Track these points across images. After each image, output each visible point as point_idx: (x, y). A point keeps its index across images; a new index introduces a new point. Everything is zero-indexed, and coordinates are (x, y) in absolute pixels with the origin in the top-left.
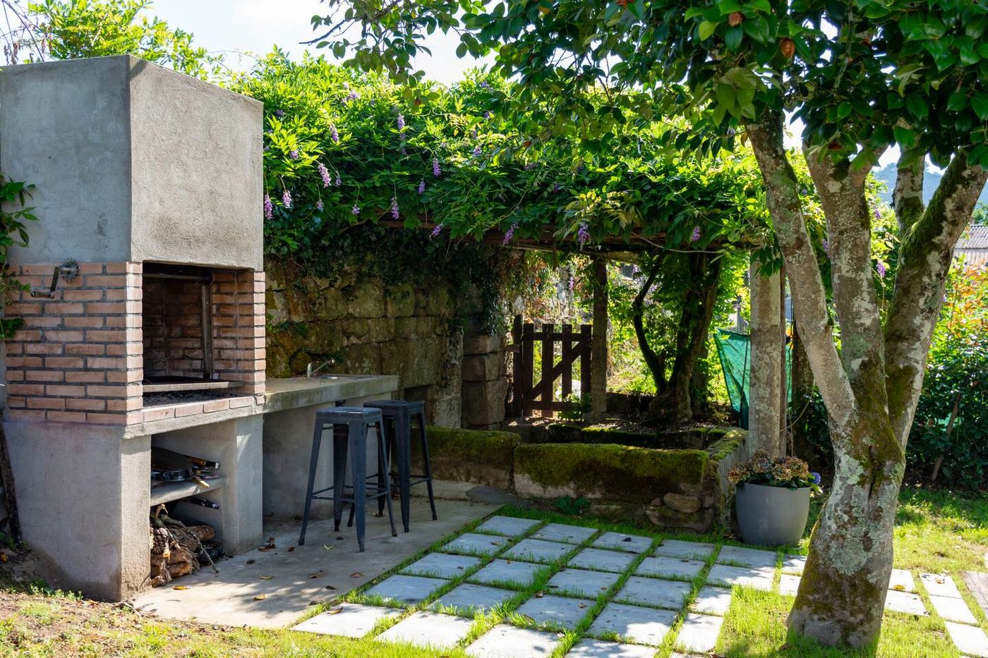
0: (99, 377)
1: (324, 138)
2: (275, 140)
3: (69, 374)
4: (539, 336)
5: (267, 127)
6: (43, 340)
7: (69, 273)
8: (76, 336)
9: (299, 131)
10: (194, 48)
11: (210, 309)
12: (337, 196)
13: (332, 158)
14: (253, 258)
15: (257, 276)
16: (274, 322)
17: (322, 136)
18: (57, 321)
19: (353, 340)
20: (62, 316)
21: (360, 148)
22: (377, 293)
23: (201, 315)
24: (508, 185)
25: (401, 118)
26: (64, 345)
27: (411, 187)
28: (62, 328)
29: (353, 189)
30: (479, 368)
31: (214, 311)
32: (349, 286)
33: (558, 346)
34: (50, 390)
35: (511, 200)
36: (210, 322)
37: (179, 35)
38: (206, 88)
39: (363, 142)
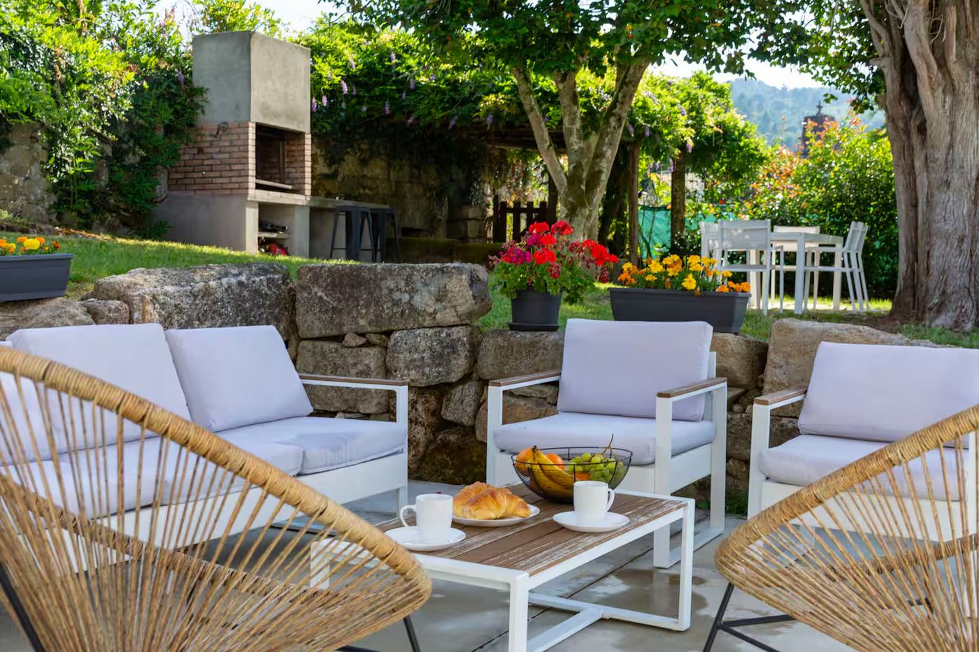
0: (237, 173)
1: (346, 67)
2: (318, 68)
3: (223, 173)
4: (510, 210)
5: (314, 62)
6: (212, 158)
7: (223, 128)
8: (227, 156)
9: (332, 63)
10: (275, 18)
11: (283, 153)
12: (354, 101)
13: (349, 78)
14: (305, 126)
15: (306, 136)
16: (318, 172)
17: (345, 66)
18: (217, 149)
19: (367, 191)
20: (220, 147)
21: (369, 73)
22: (383, 164)
23: (279, 157)
24: (452, 94)
25: (393, 55)
26: (220, 159)
27: (397, 96)
28: (220, 152)
29: (364, 97)
30: (463, 229)
31: (286, 154)
32: (364, 158)
33: (524, 216)
34: (214, 181)
35: (453, 102)
36: (283, 159)
37: (267, 11)
38: (281, 43)
39: (370, 70)
